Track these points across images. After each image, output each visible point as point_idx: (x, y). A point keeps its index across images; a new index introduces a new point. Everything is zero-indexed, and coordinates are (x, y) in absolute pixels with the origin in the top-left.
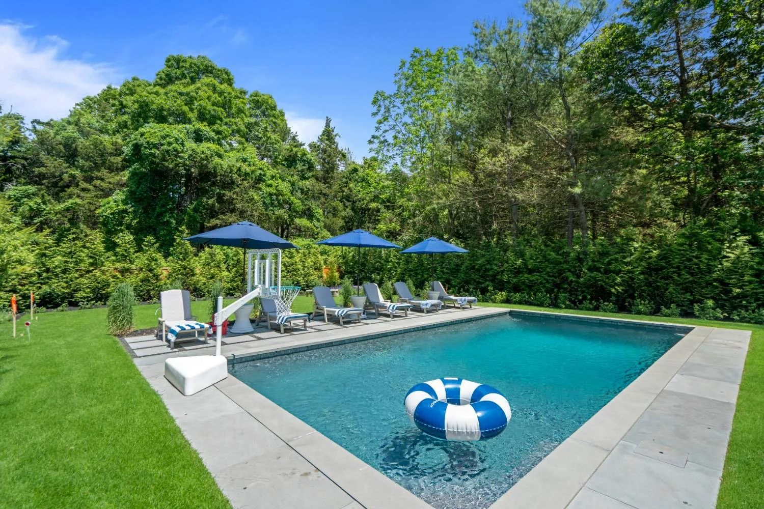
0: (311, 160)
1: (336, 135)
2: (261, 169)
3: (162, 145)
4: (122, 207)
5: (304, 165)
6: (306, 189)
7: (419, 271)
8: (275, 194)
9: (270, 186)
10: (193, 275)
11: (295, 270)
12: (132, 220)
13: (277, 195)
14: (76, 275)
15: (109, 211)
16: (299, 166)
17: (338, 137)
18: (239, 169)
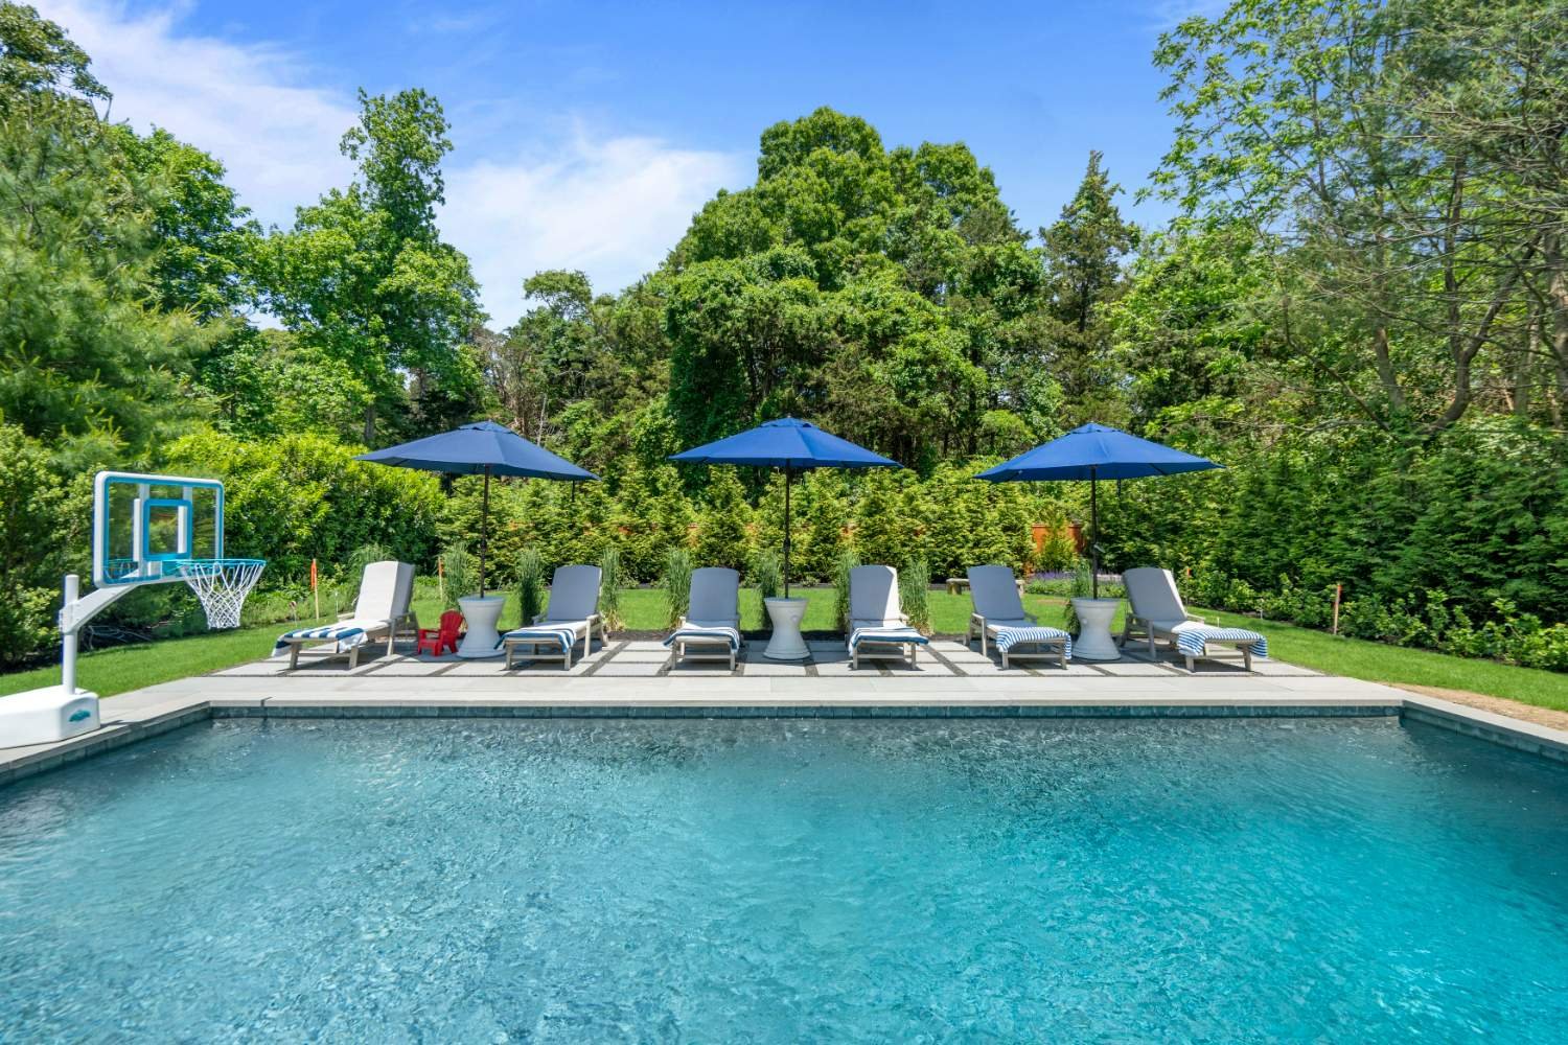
0: (1031, 266)
1: (1112, 191)
2: (899, 311)
3: (703, 301)
4: (660, 422)
5: (1012, 284)
6: (1011, 340)
7: (1277, 538)
8: (920, 361)
9: (913, 344)
10: (738, 538)
11: (948, 530)
12: (673, 442)
13: (924, 363)
14: (568, 535)
15: (642, 431)
16: (1002, 290)
17: (1117, 193)
18: (842, 320)
